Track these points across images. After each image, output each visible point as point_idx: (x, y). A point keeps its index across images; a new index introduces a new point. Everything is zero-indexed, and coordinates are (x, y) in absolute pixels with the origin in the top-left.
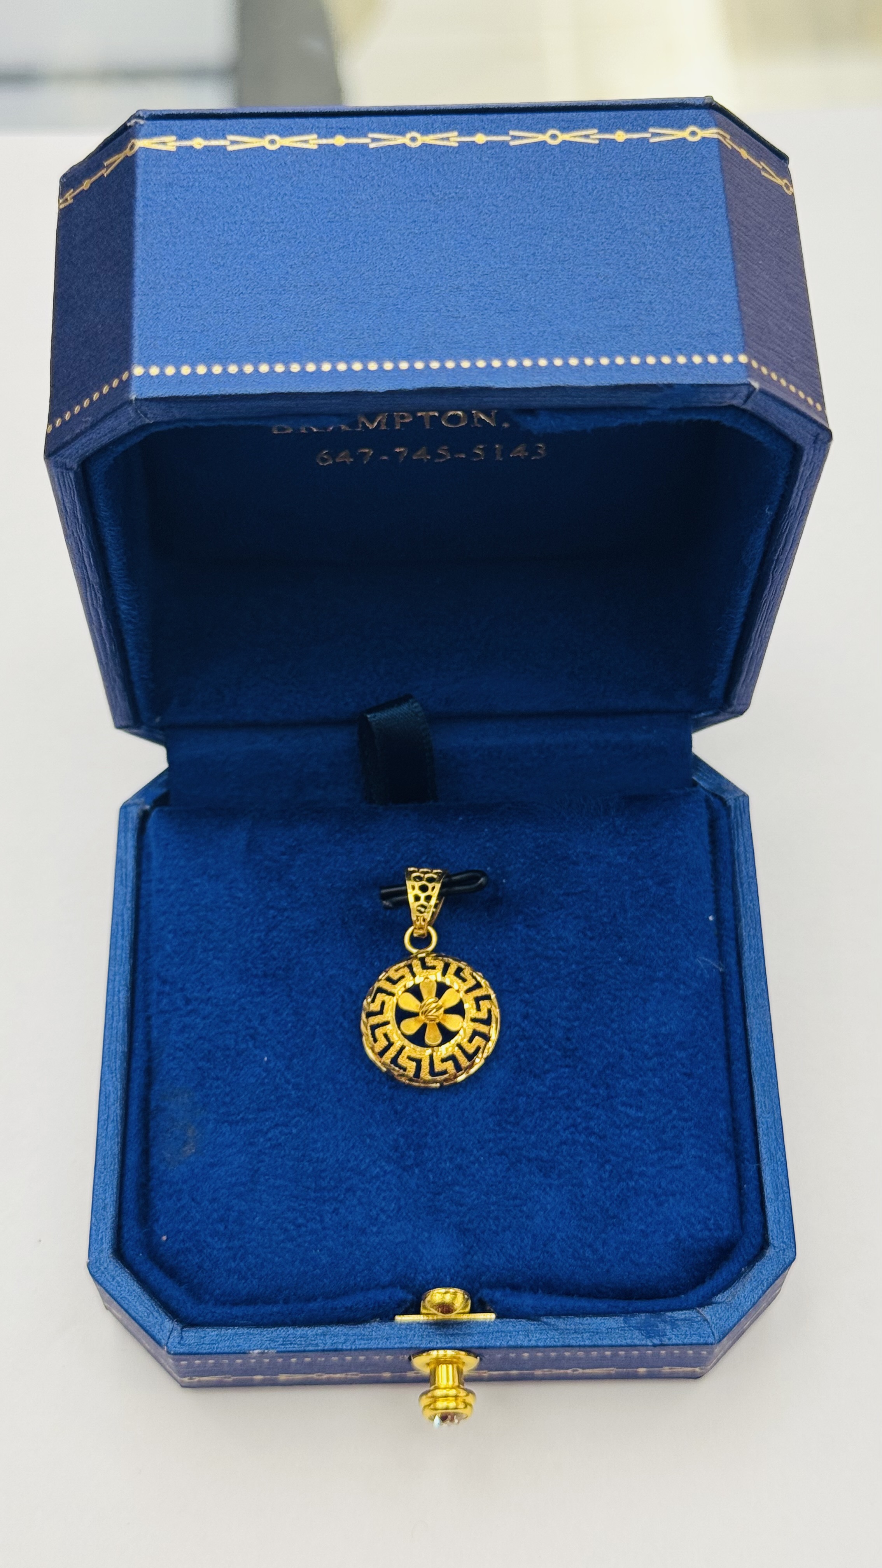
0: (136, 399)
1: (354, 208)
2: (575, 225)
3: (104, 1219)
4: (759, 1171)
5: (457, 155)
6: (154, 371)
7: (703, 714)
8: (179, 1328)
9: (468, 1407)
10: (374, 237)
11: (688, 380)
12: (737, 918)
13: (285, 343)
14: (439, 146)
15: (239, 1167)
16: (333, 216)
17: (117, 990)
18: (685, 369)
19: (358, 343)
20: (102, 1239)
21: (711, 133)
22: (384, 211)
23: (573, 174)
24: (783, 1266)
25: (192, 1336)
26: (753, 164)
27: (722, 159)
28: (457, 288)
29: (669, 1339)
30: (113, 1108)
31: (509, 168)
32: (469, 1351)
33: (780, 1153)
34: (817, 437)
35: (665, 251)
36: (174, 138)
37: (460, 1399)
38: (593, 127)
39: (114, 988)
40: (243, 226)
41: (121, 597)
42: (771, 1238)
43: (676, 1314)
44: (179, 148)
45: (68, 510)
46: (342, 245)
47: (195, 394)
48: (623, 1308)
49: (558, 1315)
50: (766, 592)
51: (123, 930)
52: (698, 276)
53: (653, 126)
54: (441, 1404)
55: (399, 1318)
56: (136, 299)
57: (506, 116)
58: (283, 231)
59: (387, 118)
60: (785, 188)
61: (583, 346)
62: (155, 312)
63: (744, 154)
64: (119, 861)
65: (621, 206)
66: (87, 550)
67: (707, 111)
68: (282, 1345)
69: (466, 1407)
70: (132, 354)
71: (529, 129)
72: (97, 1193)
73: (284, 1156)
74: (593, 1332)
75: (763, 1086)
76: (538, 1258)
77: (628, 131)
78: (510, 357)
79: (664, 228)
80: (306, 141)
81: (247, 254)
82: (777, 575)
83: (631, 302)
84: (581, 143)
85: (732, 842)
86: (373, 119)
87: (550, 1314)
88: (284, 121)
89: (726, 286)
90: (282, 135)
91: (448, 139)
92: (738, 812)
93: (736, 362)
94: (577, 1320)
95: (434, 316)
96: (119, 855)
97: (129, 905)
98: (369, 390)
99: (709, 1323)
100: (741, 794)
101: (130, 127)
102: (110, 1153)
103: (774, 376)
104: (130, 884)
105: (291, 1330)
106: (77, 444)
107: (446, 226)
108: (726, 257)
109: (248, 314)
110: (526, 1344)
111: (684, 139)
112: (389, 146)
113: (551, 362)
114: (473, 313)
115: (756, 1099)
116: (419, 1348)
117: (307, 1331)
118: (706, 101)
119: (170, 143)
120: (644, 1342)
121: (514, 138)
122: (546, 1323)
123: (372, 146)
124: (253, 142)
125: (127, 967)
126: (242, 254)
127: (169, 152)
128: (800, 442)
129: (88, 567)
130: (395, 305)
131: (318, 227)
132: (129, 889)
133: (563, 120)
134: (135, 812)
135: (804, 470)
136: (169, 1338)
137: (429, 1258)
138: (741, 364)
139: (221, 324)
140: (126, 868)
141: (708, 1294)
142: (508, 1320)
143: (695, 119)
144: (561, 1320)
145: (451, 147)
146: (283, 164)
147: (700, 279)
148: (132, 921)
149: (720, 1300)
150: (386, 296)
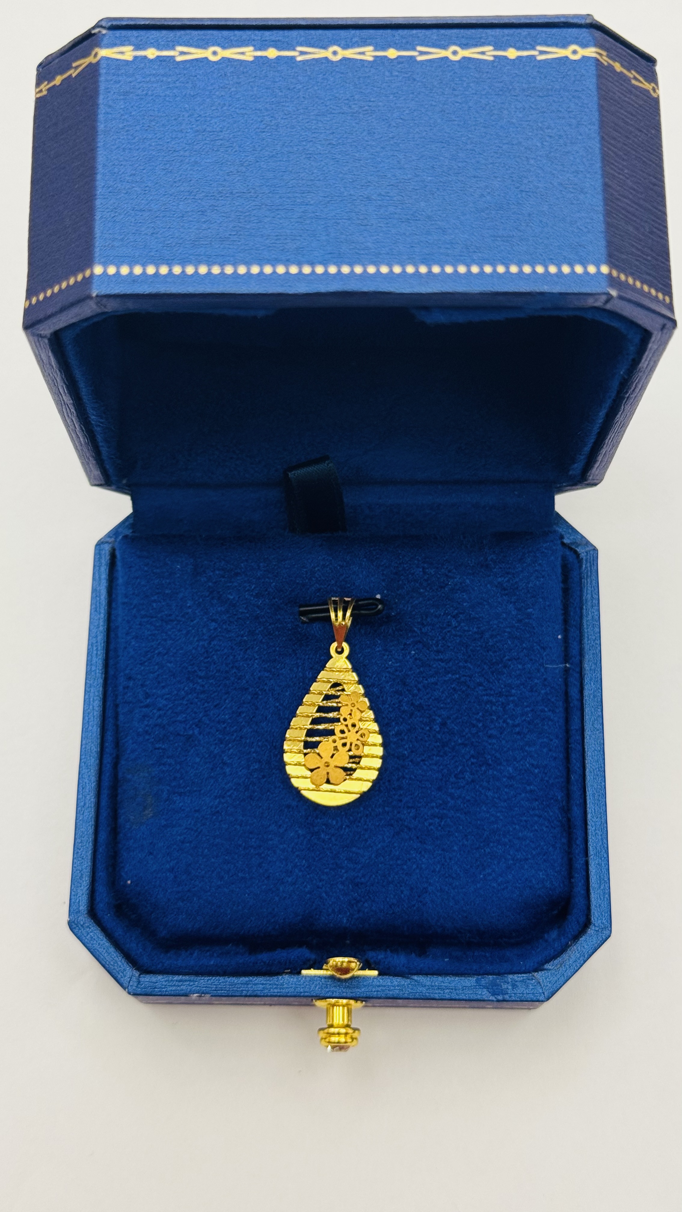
0: (97, 296)
1: (282, 118)
2: (469, 138)
3: (81, 886)
4: (587, 864)
5: (372, 69)
6: (112, 270)
7: (564, 484)
8: (137, 975)
9: (355, 1040)
10: (298, 147)
11: (557, 289)
12: (581, 653)
13: (222, 246)
14: (357, 60)
15: (186, 828)
16: (264, 126)
17: (92, 699)
18: (555, 279)
19: (281, 248)
20: (79, 902)
21: (591, 52)
22: (308, 123)
23: (470, 89)
24: (601, 941)
25: (147, 979)
26: (625, 75)
27: (599, 77)
28: (367, 198)
29: (510, 997)
30: (88, 797)
31: (415, 82)
32: (356, 999)
33: (604, 851)
34: (663, 327)
35: (544, 165)
36: (131, 48)
37: (349, 1036)
38: (489, 44)
39: (90, 699)
40: (188, 135)
41: (90, 411)
42: (592, 919)
43: (515, 977)
44: (136, 58)
45: (45, 361)
46: (271, 154)
47: (145, 293)
48: (476, 970)
49: (427, 974)
50: (618, 416)
51: (97, 650)
52: (570, 190)
53: (540, 44)
54: (335, 1039)
55: (304, 972)
56: (98, 202)
57: (414, 32)
58: (221, 140)
59: (313, 32)
60: (652, 92)
61: (470, 254)
62: (113, 215)
63: (618, 67)
64: (94, 591)
65: (509, 121)
66: (62, 384)
67: (587, 30)
68: (215, 990)
69: (353, 1040)
70: (94, 254)
71: (434, 46)
72: (76, 865)
73: (221, 821)
74: (452, 989)
75: (594, 795)
76: (414, 906)
77: (518, 49)
78: (409, 263)
79: (545, 143)
80: (243, 53)
81: (191, 161)
82: (627, 407)
83: (513, 213)
84: (478, 59)
85: (581, 591)
86: (302, 32)
87: (419, 973)
88: (225, 33)
89: (594, 200)
90: (224, 48)
91: (363, 53)
92: (588, 565)
93: (599, 272)
94: (440, 978)
95: (347, 224)
96: (94, 585)
97: (101, 628)
98: (290, 293)
99: (541, 985)
100: (592, 548)
101: (94, 34)
102: (86, 833)
103: (630, 281)
104: (103, 611)
105: (222, 979)
106: (49, 322)
107: (360, 138)
108: (596, 173)
109: (191, 219)
110: (401, 995)
111: (567, 57)
112: (314, 59)
113: (443, 270)
114: (379, 222)
115: (588, 806)
116: (319, 996)
117: (234, 981)
118: (588, 21)
119: (127, 53)
120: (490, 998)
121: (422, 53)
122: (416, 981)
123: (299, 59)
124: (197, 53)
125: (101, 681)
126: (187, 160)
127: (127, 62)
128: (649, 328)
129: (63, 395)
130: (314, 213)
131: (252, 137)
132: (102, 615)
133: (463, 37)
134: (107, 548)
135: (652, 345)
136: (129, 982)
137: (330, 903)
138: (603, 274)
139: (168, 227)
140: (100, 597)
141: (541, 961)
142: (387, 977)
143: (577, 38)
144: (428, 979)
145: (366, 61)
146: (223, 75)
147: (572, 192)
148: (104, 642)
149: (550, 967)
150: (307, 205)
